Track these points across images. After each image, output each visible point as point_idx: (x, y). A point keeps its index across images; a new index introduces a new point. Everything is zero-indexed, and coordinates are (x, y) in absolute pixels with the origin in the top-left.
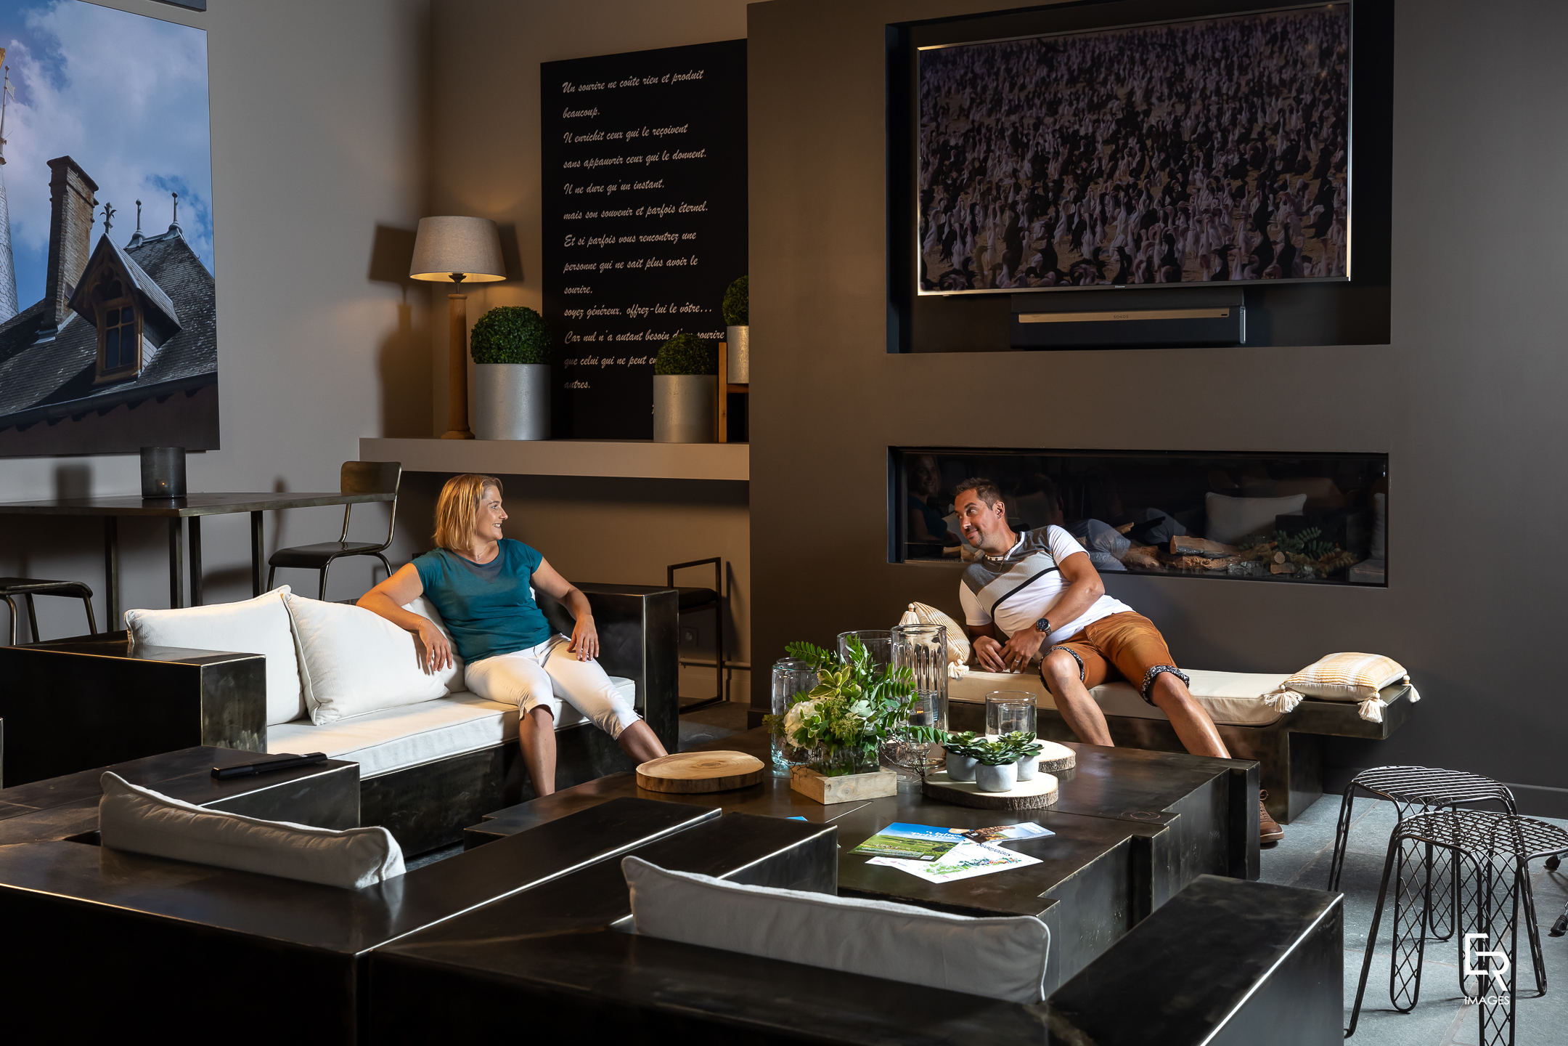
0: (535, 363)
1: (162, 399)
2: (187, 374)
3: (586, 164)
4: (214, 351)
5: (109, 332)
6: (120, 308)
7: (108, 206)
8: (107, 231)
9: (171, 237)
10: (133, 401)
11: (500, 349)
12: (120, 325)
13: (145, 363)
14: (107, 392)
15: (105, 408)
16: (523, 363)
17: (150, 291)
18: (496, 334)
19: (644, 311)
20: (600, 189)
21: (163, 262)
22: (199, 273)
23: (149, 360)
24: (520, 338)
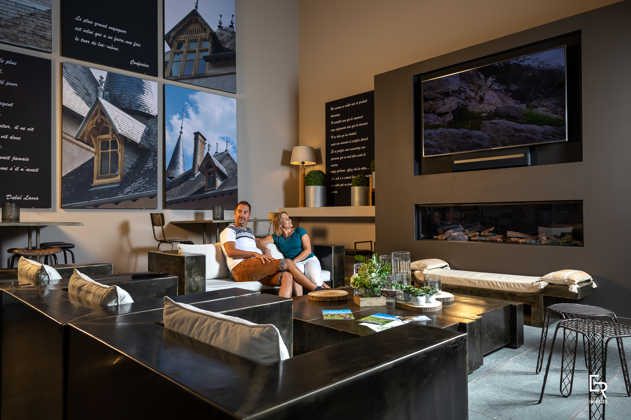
0: (321, 185)
1: (222, 195)
2: (229, 189)
3: (337, 130)
4: (237, 183)
5: (209, 177)
6: (212, 171)
7: (209, 144)
8: (209, 151)
9: (226, 153)
10: (215, 196)
11: (311, 182)
12: (211, 176)
13: (218, 186)
14: (208, 193)
15: (207, 197)
16: (318, 185)
17: (220, 167)
18: (311, 177)
19: (352, 170)
20: (340, 136)
21: (223, 159)
22: (233, 162)
23: (219, 185)
24: (317, 178)
